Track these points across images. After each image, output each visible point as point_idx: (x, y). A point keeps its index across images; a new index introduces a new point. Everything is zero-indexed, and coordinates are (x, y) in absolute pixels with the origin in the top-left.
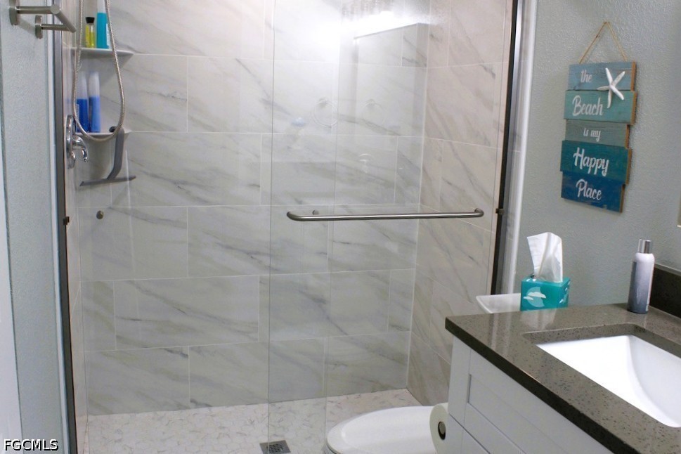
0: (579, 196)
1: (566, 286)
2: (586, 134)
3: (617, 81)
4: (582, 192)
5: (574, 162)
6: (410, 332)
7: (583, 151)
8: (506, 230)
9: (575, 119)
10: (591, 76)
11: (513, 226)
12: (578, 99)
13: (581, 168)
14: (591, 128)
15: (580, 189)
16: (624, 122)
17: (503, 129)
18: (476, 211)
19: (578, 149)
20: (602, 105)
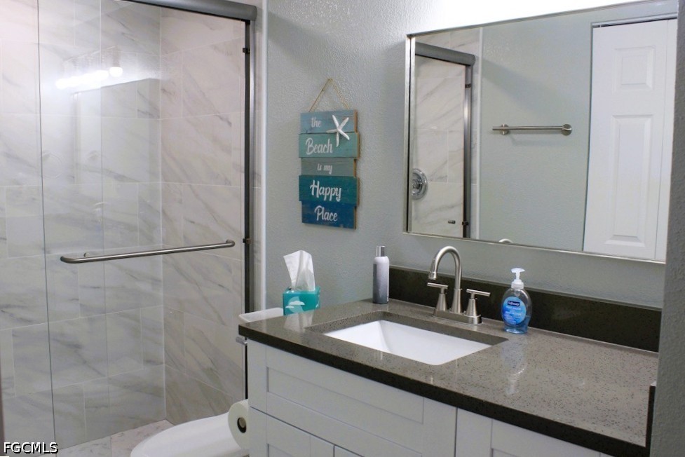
0: (318, 219)
1: (318, 293)
2: (319, 169)
3: (343, 125)
4: (320, 216)
5: (311, 192)
6: (164, 365)
7: (318, 182)
8: (253, 256)
9: (309, 157)
10: (320, 122)
11: (260, 253)
12: (311, 141)
13: (318, 197)
14: (323, 164)
15: (319, 214)
16: (352, 157)
17: (243, 169)
18: (227, 242)
19: (314, 181)
20: (331, 145)
